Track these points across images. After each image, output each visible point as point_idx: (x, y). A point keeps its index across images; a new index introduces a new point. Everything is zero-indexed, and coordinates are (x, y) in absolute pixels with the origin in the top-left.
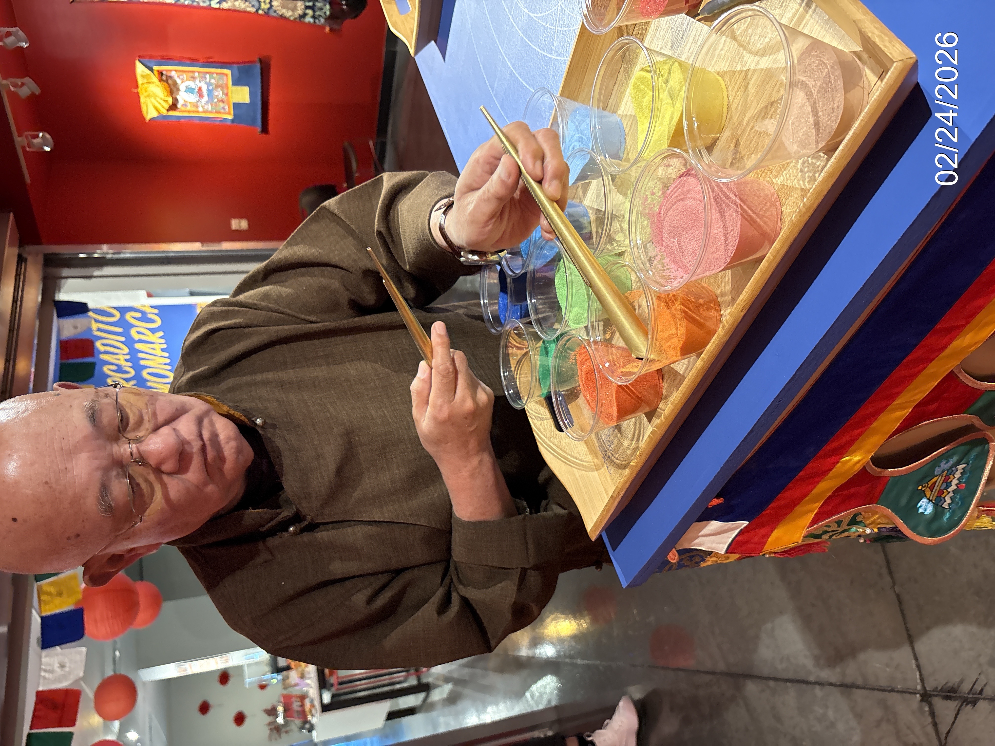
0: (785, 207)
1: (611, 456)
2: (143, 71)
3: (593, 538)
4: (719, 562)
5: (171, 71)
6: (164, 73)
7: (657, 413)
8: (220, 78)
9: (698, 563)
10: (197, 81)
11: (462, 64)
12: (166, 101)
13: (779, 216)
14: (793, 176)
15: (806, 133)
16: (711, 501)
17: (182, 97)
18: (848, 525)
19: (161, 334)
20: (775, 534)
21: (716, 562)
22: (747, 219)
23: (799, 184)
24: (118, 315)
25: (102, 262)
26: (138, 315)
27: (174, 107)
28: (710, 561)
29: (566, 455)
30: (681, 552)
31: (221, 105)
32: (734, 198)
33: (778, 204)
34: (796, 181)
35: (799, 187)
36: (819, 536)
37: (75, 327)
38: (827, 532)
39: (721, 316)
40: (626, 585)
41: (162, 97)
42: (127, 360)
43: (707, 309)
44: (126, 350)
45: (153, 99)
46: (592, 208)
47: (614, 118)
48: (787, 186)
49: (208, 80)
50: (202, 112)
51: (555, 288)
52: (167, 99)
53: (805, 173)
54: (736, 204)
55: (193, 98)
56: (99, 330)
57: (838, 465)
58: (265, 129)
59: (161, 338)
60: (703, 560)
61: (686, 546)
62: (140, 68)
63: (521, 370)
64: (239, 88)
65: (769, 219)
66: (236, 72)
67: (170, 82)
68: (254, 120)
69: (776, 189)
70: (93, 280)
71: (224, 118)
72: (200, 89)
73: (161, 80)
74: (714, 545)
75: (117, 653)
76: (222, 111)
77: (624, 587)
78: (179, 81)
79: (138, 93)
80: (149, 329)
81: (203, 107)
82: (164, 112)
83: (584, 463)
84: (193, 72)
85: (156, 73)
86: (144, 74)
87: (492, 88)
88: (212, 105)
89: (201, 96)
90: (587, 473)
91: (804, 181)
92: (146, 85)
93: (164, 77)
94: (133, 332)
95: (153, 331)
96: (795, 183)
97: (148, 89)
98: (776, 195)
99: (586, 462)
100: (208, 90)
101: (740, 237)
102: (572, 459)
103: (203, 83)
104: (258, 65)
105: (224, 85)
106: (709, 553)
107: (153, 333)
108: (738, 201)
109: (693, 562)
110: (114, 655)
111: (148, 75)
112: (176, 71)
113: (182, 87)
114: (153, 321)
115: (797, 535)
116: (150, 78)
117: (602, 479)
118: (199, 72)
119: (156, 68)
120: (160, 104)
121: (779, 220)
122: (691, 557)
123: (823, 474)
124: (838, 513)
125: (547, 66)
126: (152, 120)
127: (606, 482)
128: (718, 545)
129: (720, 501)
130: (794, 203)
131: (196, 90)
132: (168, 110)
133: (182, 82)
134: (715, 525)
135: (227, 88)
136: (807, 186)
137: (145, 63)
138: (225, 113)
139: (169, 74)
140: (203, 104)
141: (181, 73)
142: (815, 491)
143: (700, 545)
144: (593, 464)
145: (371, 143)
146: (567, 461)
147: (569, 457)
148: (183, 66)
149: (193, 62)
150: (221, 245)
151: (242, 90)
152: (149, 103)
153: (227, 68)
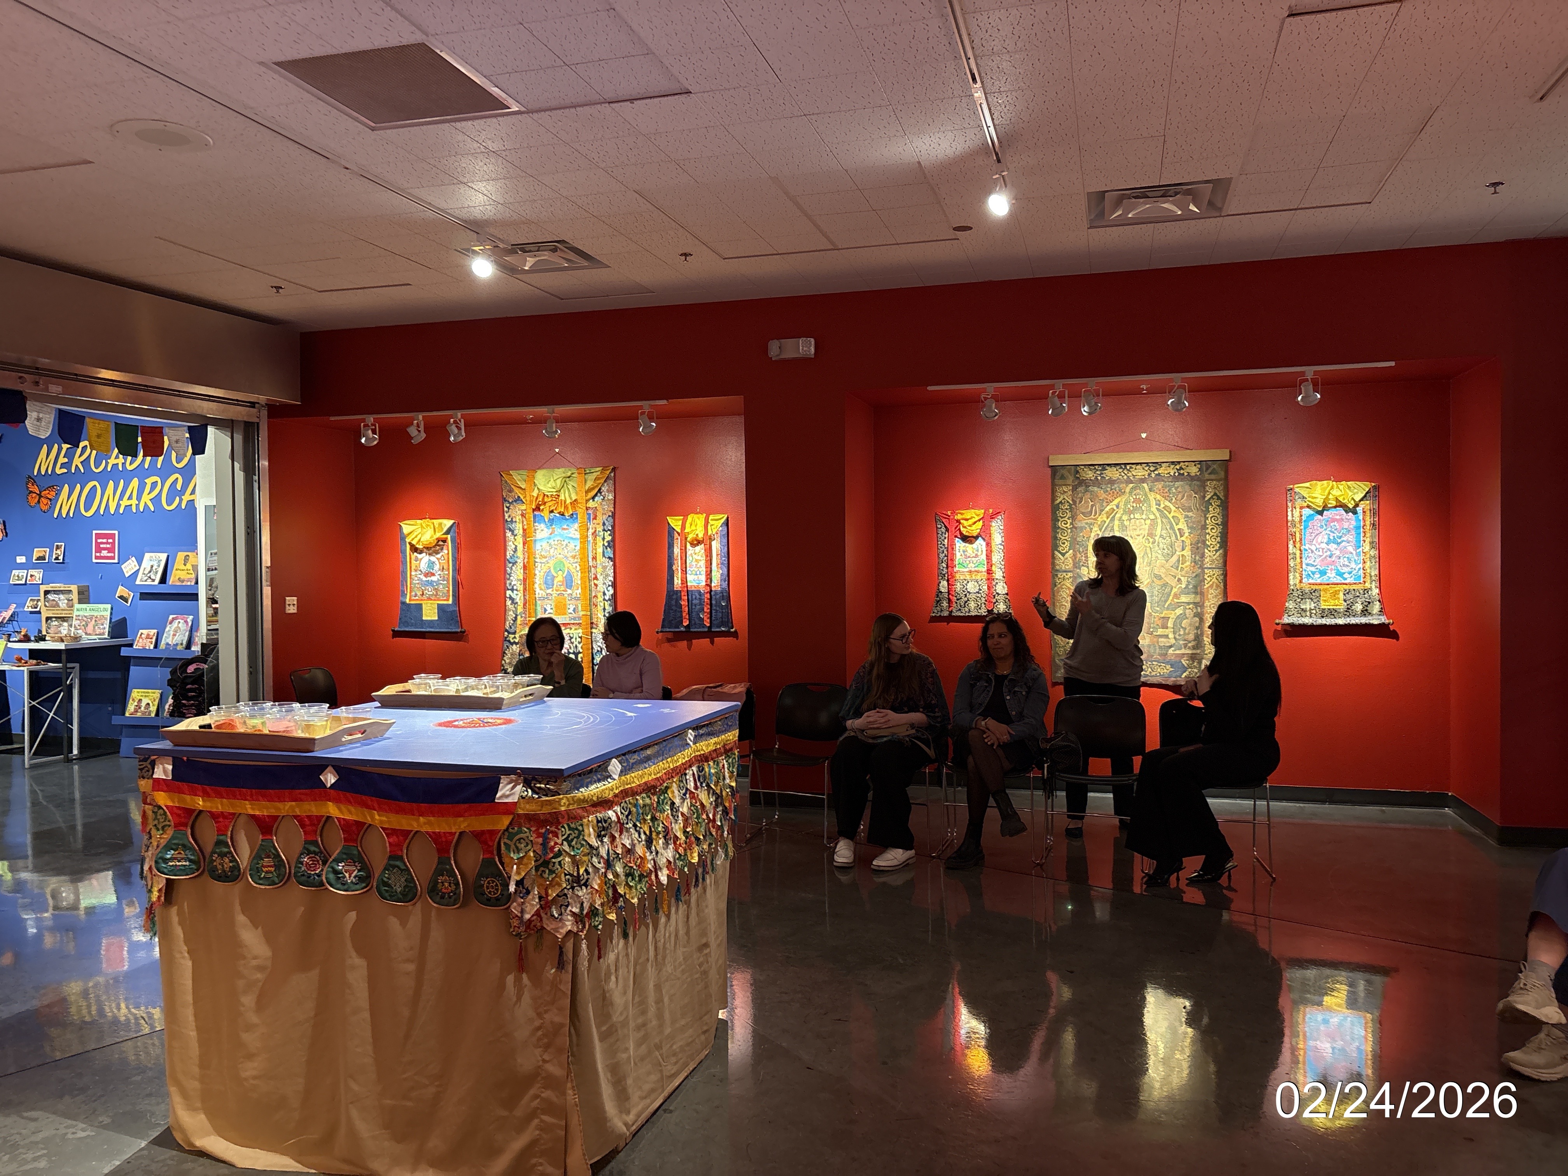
2: (445, 525)
5: (448, 549)
6: (445, 544)
8: (443, 593)
10: (440, 573)
12: (419, 543)
17: (424, 557)
19: (153, 508)
25: (250, 470)
26: (179, 487)
27: (414, 549)
31: (419, 593)
41: (422, 540)
42: (115, 466)
45: (420, 530)
49: (442, 582)
50: (411, 576)
52: (421, 543)
55: (423, 566)
58: (397, 634)
59: (146, 506)
62: (448, 523)
64: (436, 610)
66: (451, 609)
67: (437, 548)
68: (407, 624)
71: (406, 595)
72: (433, 575)
73: (438, 540)
76: (413, 593)
78: (439, 556)
79: (425, 518)
80: (158, 496)
81: (416, 576)
82: (408, 540)
84: (448, 569)
85: (444, 536)
86: (442, 526)
88: (418, 584)
89: (426, 575)
92: (432, 526)
93: (441, 543)
94: (156, 478)
95: (156, 500)
97: (429, 528)
100: (432, 582)
103: (438, 577)
104: (459, 630)
105: (437, 597)
107: (153, 500)
111: (442, 530)
112: (448, 554)
113: (433, 559)
114: (170, 501)
116: (439, 532)
118: (448, 574)
119: (449, 536)
120: (416, 537)
126: (401, 528)
131: (431, 571)
132: (410, 543)
133: (438, 559)
135: (435, 600)
137: (453, 528)
138: (411, 597)
139: (445, 547)
140: (419, 576)
141: (446, 559)
148: (453, 561)
149: (457, 570)
150: (267, 586)
151: (435, 613)
152: (417, 527)
153: (454, 600)
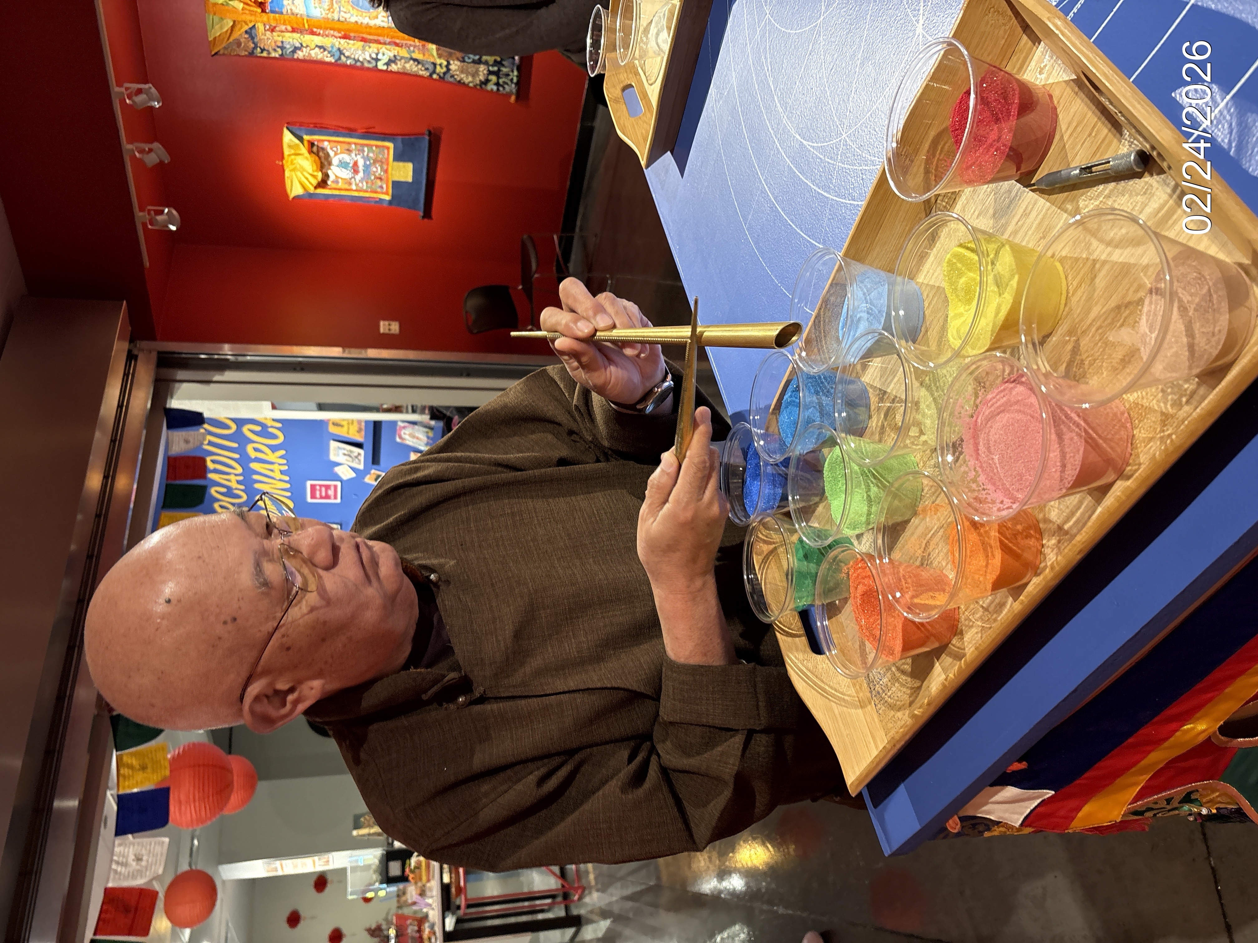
0: (1138, 430)
1: (881, 691)
2: (291, 140)
3: (853, 793)
4: (1008, 833)
5: (323, 141)
6: (316, 143)
7: (948, 650)
8: (380, 153)
9: (981, 833)
10: (353, 155)
11: (706, 184)
12: (314, 177)
13: (1130, 441)
14: (1151, 395)
15: (1176, 354)
16: (1011, 764)
17: (334, 172)
18: (1179, 803)
19: (282, 452)
20: (1086, 809)
21: (1005, 832)
22: (1091, 443)
23: (1159, 407)
24: (234, 427)
25: (223, 365)
26: (258, 428)
27: (323, 183)
28: (996, 831)
29: (823, 685)
30: (962, 819)
31: (379, 183)
32: (1077, 419)
33: (1128, 425)
34: (1154, 401)
35: (1159, 410)
36: (1141, 813)
37: (187, 442)
38: (1152, 809)
39: (1043, 546)
40: (890, 853)
41: (311, 172)
42: (238, 482)
43: (1026, 537)
44: (240, 470)
45: (299, 174)
46: (872, 386)
47: (912, 286)
48: (1142, 406)
49: (366, 154)
50: (356, 190)
51: (824, 481)
52: (315, 173)
53: (1168, 394)
54: (1078, 426)
55: (346, 174)
56: (210, 443)
57: (1178, 734)
58: (427, 214)
59: (281, 457)
60: (989, 829)
61: (970, 813)
62: (288, 137)
63: (767, 570)
64: (401, 164)
65: (1117, 444)
66: (400, 144)
67: (321, 154)
68: (416, 201)
69: (1127, 406)
70: (212, 386)
71: (380, 199)
72: (356, 164)
73: (311, 152)
74: (1007, 815)
75: (196, 842)
76: (379, 190)
77: (886, 855)
78: (332, 154)
79: (283, 166)
80: (268, 446)
81: (357, 185)
82: (311, 190)
83: (846, 698)
84: (349, 143)
85: (306, 143)
86: (292, 144)
87: (745, 219)
88: (367, 183)
89: (356, 171)
90: (849, 710)
91: (1165, 404)
92: (293, 157)
93: (315, 149)
94: (250, 449)
95: (273, 449)
96: (1154, 404)
97: (295, 162)
98: (1126, 415)
99: (849, 696)
100: (365, 165)
101: (1082, 466)
102: (830, 690)
103: (359, 157)
104: (427, 138)
105: (384, 160)
106: (998, 823)
107: (273, 452)
108: (1082, 423)
109: (976, 831)
110: (192, 844)
111: (297, 145)
112: (329, 141)
113: (335, 161)
114: (275, 437)
115: (1116, 813)
116: (300, 149)
117: (868, 720)
118: (355, 144)
119: (306, 137)
120: (307, 179)
121: (1129, 445)
122: (974, 826)
123: (1156, 742)
124: (1169, 789)
125: (822, 206)
126: (296, 198)
127: (873, 724)
128: (1012, 816)
129: (1023, 765)
130: (1151, 427)
131: (351, 165)
132: (316, 188)
133: (336, 154)
134: (1011, 791)
135: (388, 164)
136: (1170, 410)
137: (294, 131)
138: (383, 193)
139: (320, 145)
140: (357, 181)
141: (335, 144)
142: (1143, 763)
143: (989, 813)
144: (857, 699)
145: (555, 237)
146: (823, 693)
147: (827, 688)
148: (338, 136)
149: (350, 132)
150: (366, 352)
151: (404, 167)
152: (294, 177)
153: (389, 141)
